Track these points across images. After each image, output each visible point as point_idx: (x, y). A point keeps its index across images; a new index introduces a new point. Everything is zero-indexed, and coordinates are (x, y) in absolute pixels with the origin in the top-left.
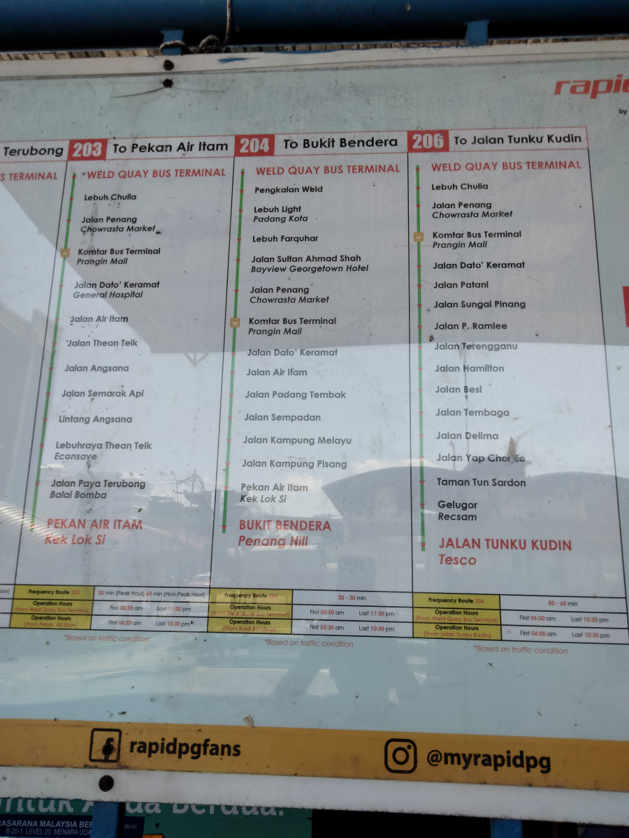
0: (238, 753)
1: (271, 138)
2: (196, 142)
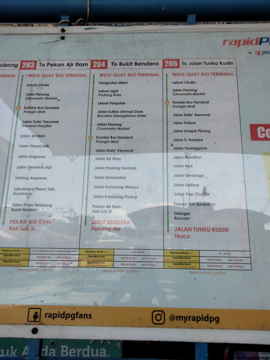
0: (91, 317)
1: (106, 61)
2: (74, 62)
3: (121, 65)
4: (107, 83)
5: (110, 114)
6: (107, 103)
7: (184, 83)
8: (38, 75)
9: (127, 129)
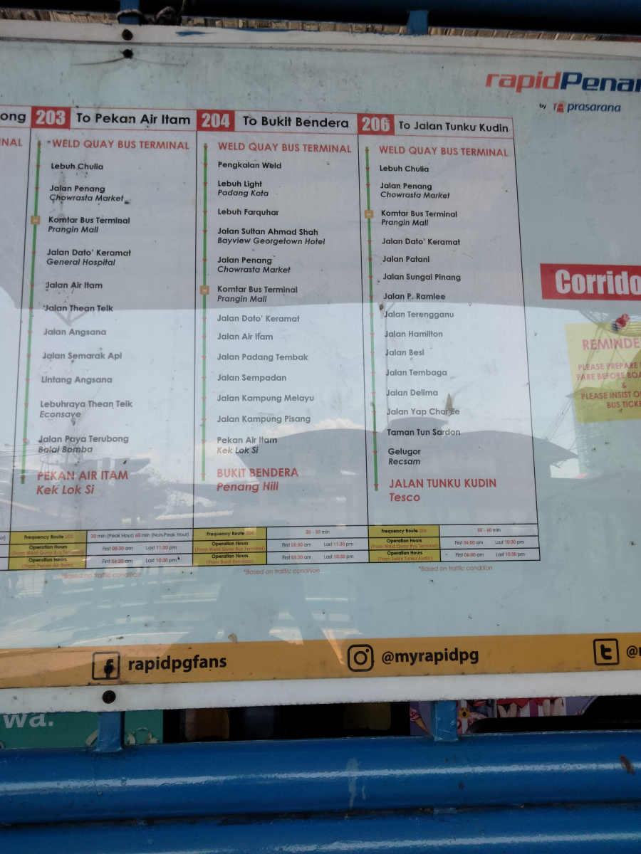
0: (225, 665)
1: (232, 114)
2: (159, 114)
3: (265, 123)
4: (236, 166)
5: (246, 237)
6: (238, 211)
7: (404, 169)
8: (74, 141)
9: (285, 270)
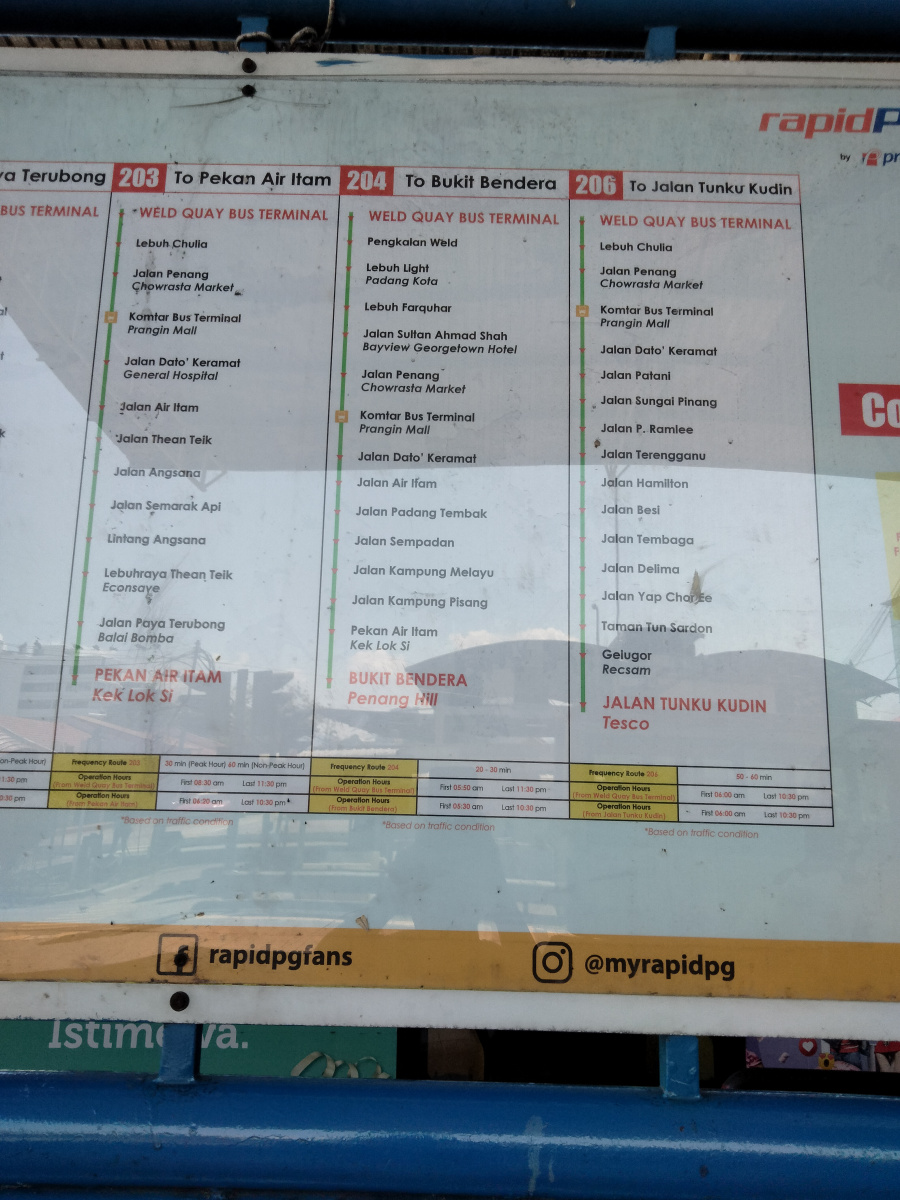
0: (349, 962)
2: (287, 173)
3: (436, 183)
4: (393, 243)
5: (403, 342)
6: (394, 307)
7: (635, 247)
8: (170, 209)
9: (458, 390)
